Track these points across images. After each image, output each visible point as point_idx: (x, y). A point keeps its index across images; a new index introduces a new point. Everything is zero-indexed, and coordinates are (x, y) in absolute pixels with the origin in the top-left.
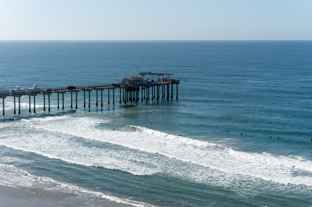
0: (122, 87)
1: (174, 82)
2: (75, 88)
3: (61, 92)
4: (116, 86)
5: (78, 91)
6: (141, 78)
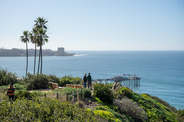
0: (111, 80)
1: (138, 79)
4: (108, 80)
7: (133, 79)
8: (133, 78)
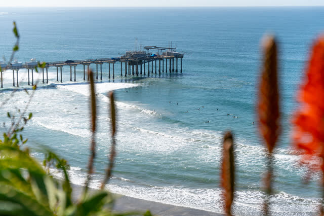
0: (123, 61)
1: (178, 56)
2: (73, 62)
3: (59, 66)
4: (115, 60)
5: (76, 64)
6: (144, 52)
7: (166, 58)
8: (168, 55)
